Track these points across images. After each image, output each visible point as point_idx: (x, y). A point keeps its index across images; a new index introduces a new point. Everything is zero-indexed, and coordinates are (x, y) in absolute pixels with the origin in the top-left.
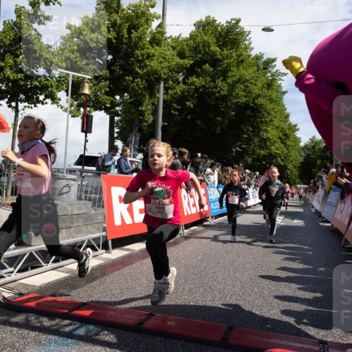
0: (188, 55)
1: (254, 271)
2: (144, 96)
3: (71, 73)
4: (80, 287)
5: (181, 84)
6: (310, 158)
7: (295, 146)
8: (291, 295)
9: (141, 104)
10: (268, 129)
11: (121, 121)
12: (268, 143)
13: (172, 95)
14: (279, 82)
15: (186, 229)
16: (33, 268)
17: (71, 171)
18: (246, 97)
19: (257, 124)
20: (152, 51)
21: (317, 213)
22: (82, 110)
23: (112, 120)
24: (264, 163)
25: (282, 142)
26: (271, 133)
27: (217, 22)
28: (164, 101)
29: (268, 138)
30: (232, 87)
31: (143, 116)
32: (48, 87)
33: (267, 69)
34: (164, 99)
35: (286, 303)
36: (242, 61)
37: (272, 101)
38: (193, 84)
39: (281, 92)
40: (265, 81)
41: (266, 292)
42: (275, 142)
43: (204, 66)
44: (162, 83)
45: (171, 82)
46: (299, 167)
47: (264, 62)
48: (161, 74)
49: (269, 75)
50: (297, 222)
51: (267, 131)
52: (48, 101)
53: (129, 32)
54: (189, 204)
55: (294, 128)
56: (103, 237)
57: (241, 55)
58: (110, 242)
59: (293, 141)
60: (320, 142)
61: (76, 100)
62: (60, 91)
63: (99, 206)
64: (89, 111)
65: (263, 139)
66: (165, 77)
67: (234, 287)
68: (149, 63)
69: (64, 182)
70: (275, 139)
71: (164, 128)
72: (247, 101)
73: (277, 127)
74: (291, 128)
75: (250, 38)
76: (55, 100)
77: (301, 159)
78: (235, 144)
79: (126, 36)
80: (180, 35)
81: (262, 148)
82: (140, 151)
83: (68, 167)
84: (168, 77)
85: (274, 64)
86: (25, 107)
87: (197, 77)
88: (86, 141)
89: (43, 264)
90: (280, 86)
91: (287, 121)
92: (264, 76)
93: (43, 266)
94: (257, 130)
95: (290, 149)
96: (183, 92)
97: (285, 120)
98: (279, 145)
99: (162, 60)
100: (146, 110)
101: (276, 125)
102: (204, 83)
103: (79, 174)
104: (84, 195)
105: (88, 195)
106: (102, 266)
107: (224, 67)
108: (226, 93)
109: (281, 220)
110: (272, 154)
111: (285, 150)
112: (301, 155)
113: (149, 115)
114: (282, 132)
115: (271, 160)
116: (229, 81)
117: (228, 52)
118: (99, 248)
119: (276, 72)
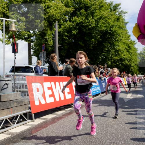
0: (70, 5)
1: (118, 125)
2: (47, 30)
3: (4, 19)
4: (18, 142)
5: (68, 22)
6: (144, 59)
7: (135, 53)
9: (45, 35)
10: (119, 44)
11: (34, 45)
12: (120, 53)
13: (63, 29)
14: (123, 17)
17: (8, 76)
18: (105, 27)
19: (113, 42)
20: (50, 4)
22: (11, 40)
23: (29, 45)
24: (118, 64)
25: (128, 51)
26: (121, 47)
28: (59, 32)
29: (119, 50)
30: (97, 22)
31: (48, 42)
33: (116, 10)
34: (58, 31)
35: (138, 142)
36: (102, 6)
37: (121, 28)
38: (75, 21)
39: (125, 23)
40: (116, 17)
41: (126, 137)
42: (123, 51)
43: (81, 11)
44: (57, 22)
45: (62, 21)
47: (114, 6)
48: (56, 17)
49: (117, 13)
50: (139, 96)
51: (118, 46)
56: (29, 112)
57: (101, 3)
58: (33, 115)
59: (134, 50)
61: (7, 35)
63: (25, 95)
65: (116, 50)
67: (107, 135)
68: (49, 11)
69: (4, 82)
70: (123, 50)
71: (59, 48)
72: (106, 30)
73: (124, 43)
74: (132, 43)
77: (139, 60)
78: (101, 54)
81: (116, 55)
82: (47, 62)
83: (5, 74)
84: (60, 19)
85: (119, 7)
87: (77, 17)
88: (15, 58)
90: (124, 19)
92: (115, 14)
94: (112, 45)
95: (132, 55)
96: (70, 25)
97: (128, 38)
98: (126, 53)
99: (56, 9)
100: (48, 38)
101: (123, 42)
102: (81, 20)
103: (13, 77)
104: (16, 89)
105: (18, 89)
106: (29, 129)
107: (92, 10)
108: (94, 26)
109: (130, 96)
110: (122, 58)
111: (130, 56)
112: (138, 58)
113: (51, 41)
114: (127, 46)
115: (122, 62)
116: (95, 18)
117: (94, 2)
118: (27, 119)
119: (121, 12)
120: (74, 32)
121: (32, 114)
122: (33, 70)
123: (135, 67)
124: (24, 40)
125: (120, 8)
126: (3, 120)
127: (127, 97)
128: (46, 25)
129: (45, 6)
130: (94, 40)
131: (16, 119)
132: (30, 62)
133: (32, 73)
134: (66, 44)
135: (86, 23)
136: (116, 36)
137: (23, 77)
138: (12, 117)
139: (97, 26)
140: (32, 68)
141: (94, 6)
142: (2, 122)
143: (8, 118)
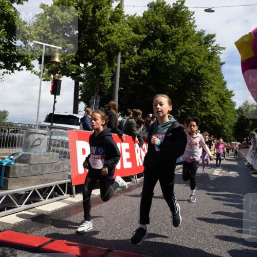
0: (141, 31)
2: (105, 65)
3: (45, 44)
5: (136, 55)
6: (243, 119)
7: (231, 109)
8: (228, 235)
9: (101, 71)
10: (209, 94)
11: (84, 86)
12: (208, 106)
13: (128, 65)
14: (218, 55)
15: (138, 178)
16: (9, 208)
17: (42, 127)
18: (190, 67)
19: (199, 90)
20: (112, 27)
21: (249, 166)
23: (76, 85)
24: (204, 122)
25: (220, 106)
26: (211, 98)
27: (167, 4)
28: (121, 69)
29: (208, 102)
30: (179, 58)
31: (103, 82)
32: (24, 56)
33: (208, 43)
34: (121, 67)
35: (225, 242)
36: (188, 36)
37: (212, 70)
38: (146, 55)
39: (219, 63)
40: (207, 53)
41: (207, 233)
42: (214, 105)
43: (156, 41)
44: (120, 54)
45: (127, 54)
46: (234, 127)
47: (205, 38)
48: (119, 46)
49: (210, 48)
50: (232, 174)
51: (207, 96)
52: (24, 67)
53: (94, 12)
54: (141, 156)
55: (230, 94)
56: (69, 183)
57: (187, 31)
58: (74, 188)
59: (229, 105)
60: (252, 106)
61: (47, 68)
62: (34, 59)
63: (65, 157)
64: (58, 77)
65: (204, 102)
66: (123, 49)
68: (109, 38)
69: (37, 136)
70: (214, 103)
71: (120, 92)
72: (191, 71)
73: (216, 93)
74: (227, 94)
75: (194, 18)
76: (29, 67)
77: (236, 120)
78: (180, 107)
79: (91, 15)
80: (135, 15)
81: (203, 110)
83: (38, 123)
84: (125, 50)
85: (213, 39)
86: (4, 73)
87: (150, 49)
88: (55, 102)
89: (17, 205)
90: (218, 58)
91: (225, 88)
92: (205, 49)
93: (17, 207)
94: (199, 95)
95: (226, 111)
96: (138, 60)
97: (222, 87)
98: (217, 108)
99: (120, 35)
100: (106, 77)
101: (215, 91)
102: (156, 55)
103: (48, 129)
104: (52, 148)
105: (56, 148)
106: (67, 208)
107: (173, 41)
108: (174, 64)
109: (219, 172)
110: (211, 115)
111: (222, 112)
112: (235, 117)
113: (108, 80)
114: (220, 97)
115: (210, 121)
116: (176, 53)
117: (176, 29)
118: (65, 193)
119: (215, 46)
120: (144, 72)
121: (73, 186)
122: (80, 121)
123: (229, 129)
124: (70, 77)
125: (215, 40)
126: (30, 191)
127: (214, 173)
128: (104, 59)
129: (105, 29)
130: (172, 85)
131: (48, 192)
132: (76, 110)
133: (77, 125)
134: (130, 88)
135: (163, 59)
136: (205, 82)
137: (64, 131)
138: (42, 188)
139: (179, 65)
140: (78, 119)
141: (176, 36)
142: (28, 194)
143: (38, 189)
